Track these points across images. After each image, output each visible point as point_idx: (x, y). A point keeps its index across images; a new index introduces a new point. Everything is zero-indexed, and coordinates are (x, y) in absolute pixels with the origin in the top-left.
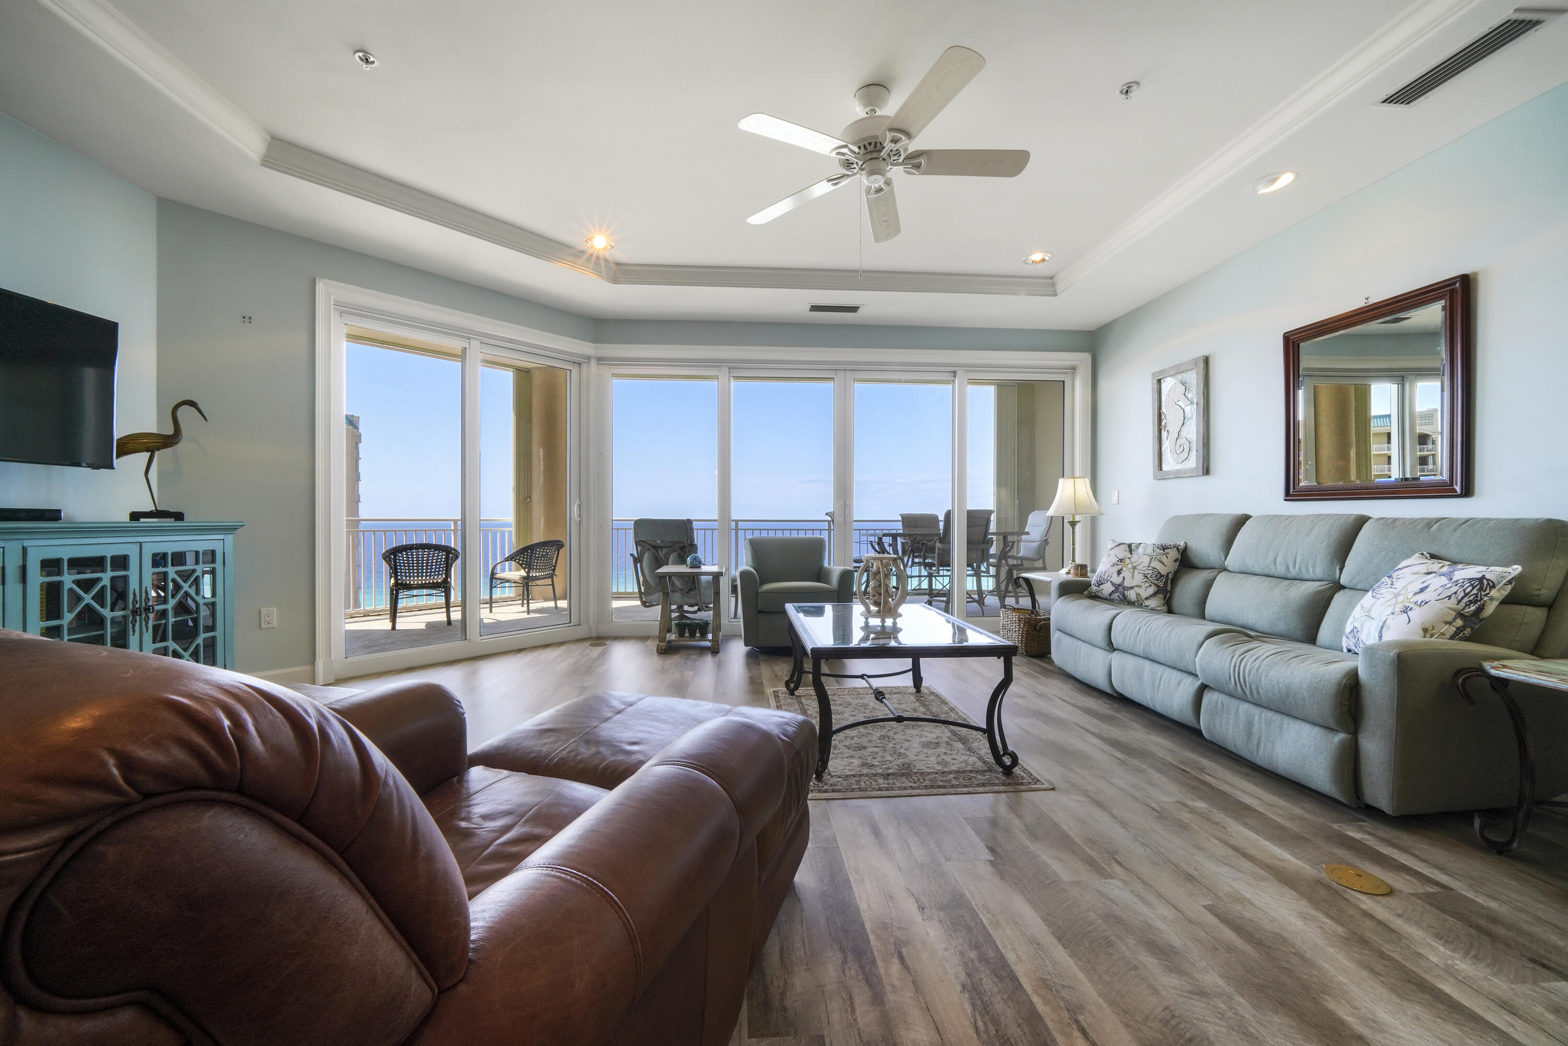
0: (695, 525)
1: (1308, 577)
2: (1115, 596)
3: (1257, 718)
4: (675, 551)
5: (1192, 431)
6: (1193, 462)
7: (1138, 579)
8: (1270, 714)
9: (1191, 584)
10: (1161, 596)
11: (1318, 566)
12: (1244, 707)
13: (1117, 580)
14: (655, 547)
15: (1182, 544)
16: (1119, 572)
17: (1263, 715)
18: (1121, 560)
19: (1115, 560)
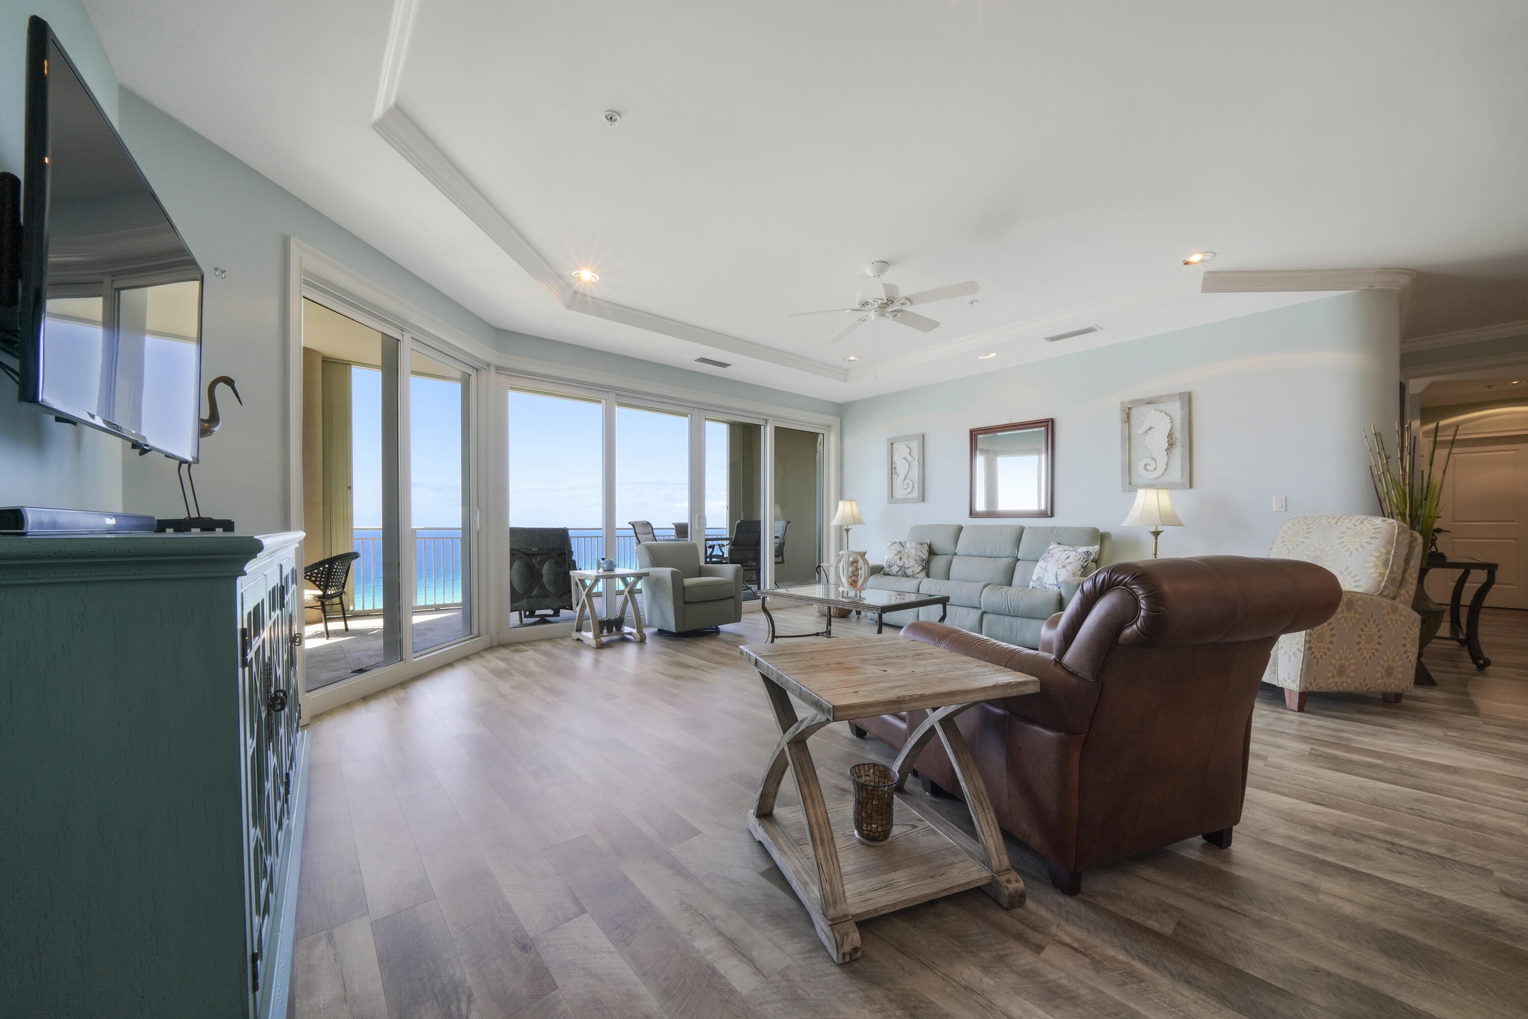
0: (571, 533)
1: (1002, 556)
2: (900, 573)
3: (1015, 623)
4: (552, 558)
5: (915, 475)
6: (915, 494)
7: (912, 563)
8: (1022, 619)
9: (938, 564)
10: (924, 571)
11: (1008, 550)
12: (1007, 619)
13: (900, 563)
14: (530, 555)
15: (928, 541)
16: (900, 559)
17: (1018, 621)
18: (899, 552)
19: (896, 552)
